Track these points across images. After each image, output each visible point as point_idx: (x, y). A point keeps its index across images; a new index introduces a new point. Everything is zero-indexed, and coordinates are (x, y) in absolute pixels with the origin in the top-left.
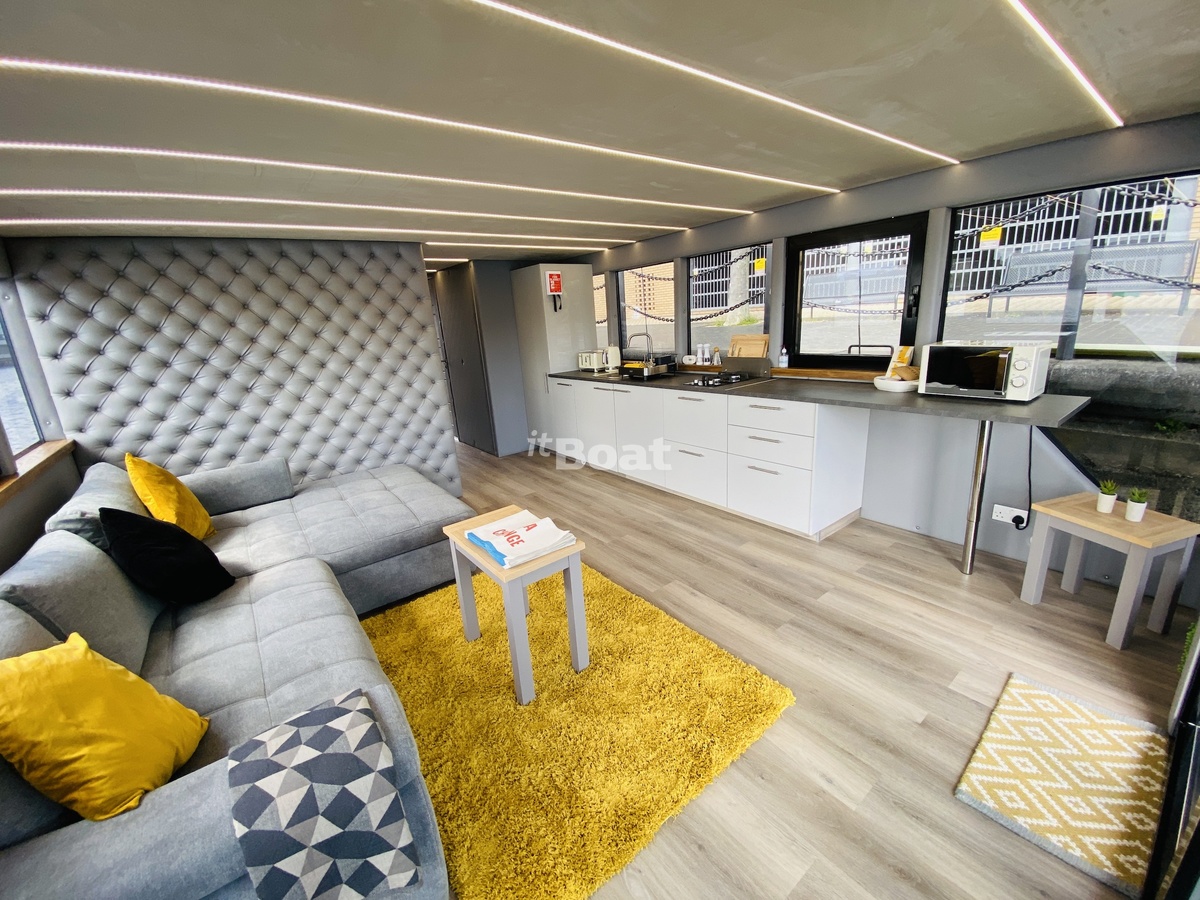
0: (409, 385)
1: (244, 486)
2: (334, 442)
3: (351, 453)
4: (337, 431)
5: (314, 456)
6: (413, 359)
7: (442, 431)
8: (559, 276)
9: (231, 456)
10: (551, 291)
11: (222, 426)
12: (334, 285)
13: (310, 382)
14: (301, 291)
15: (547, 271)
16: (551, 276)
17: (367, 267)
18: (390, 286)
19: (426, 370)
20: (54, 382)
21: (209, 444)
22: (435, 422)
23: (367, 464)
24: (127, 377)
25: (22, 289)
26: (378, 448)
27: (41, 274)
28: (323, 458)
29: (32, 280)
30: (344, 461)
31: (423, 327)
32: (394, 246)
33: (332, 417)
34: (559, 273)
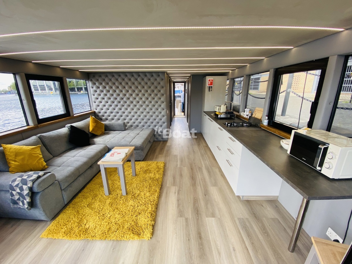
0: (158, 109)
1: (115, 126)
2: (139, 120)
3: (142, 124)
4: (140, 118)
5: (134, 123)
6: (159, 103)
7: (164, 123)
8: (212, 80)
9: (119, 119)
10: (209, 85)
11: (118, 113)
12: (143, 83)
13: (135, 106)
14: (136, 84)
15: (208, 78)
16: (209, 80)
17: (151, 79)
18: (156, 84)
19: (162, 106)
20: (93, 100)
21: (115, 116)
22: (163, 120)
23: (145, 127)
24: (104, 100)
25: (90, 82)
26: (148, 124)
27: (93, 79)
28: (136, 124)
29: (91, 80)
30: (140, 125)
31: (163, 95)
32: (158, 73)
33: (139, 115)
34: (213, 79)
